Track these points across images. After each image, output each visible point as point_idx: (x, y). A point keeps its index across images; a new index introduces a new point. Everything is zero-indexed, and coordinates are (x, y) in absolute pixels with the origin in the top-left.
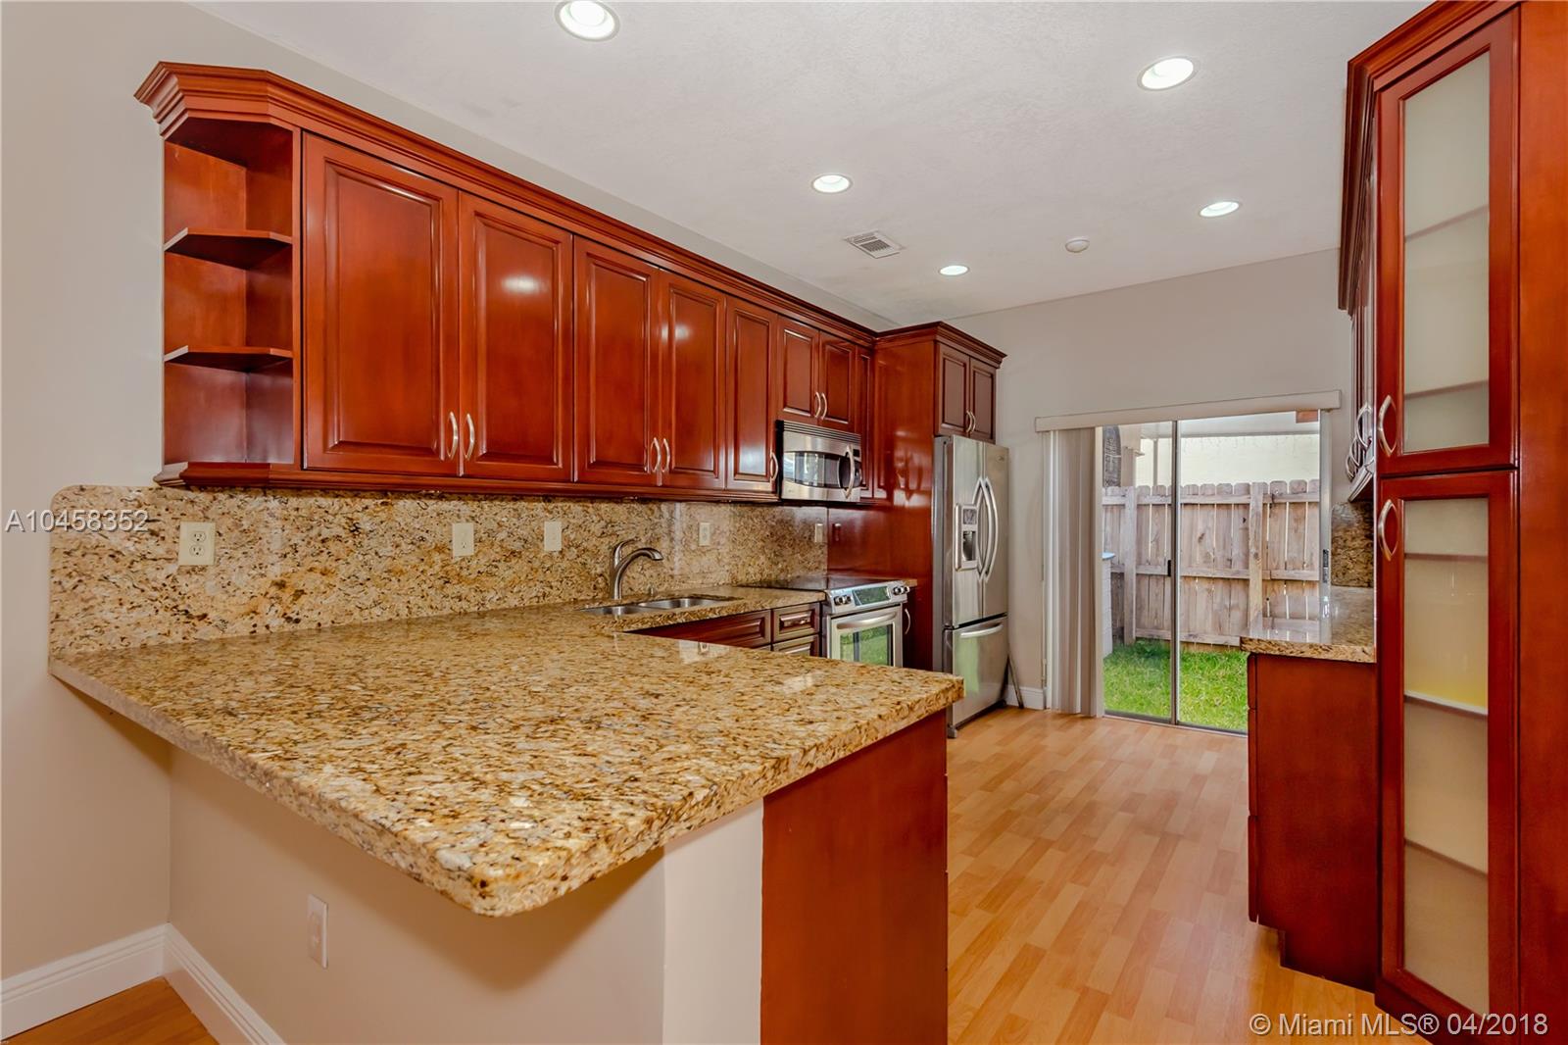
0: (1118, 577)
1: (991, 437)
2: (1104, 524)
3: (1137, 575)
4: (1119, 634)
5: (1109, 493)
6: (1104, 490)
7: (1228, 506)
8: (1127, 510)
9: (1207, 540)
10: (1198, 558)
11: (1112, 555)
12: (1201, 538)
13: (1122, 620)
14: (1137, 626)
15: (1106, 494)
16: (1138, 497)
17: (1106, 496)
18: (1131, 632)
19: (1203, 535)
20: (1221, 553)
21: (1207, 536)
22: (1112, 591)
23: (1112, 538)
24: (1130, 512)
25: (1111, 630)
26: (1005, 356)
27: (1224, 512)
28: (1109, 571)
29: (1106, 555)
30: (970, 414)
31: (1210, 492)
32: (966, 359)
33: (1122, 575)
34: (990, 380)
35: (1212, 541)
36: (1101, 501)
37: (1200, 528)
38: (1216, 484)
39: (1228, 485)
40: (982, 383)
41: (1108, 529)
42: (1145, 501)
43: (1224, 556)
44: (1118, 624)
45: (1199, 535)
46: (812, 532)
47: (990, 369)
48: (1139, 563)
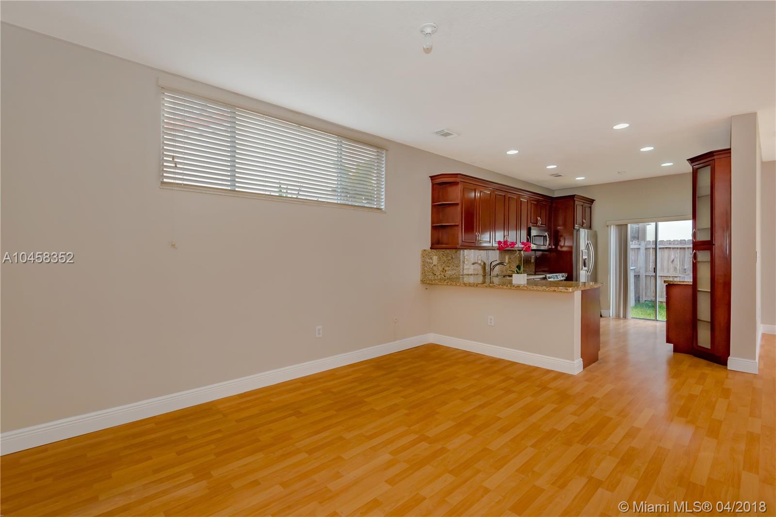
0: (637, 277)
1: (590, 227)
2: (631, 256)
3: (645, 276)
4: (638, 300)
5: (633, 243)
6: (631, 242)
7: (684, 248)
8: (641, 250)
9: (675, 262)
10: (672, 270)
11: (634, 268)
12: (673, 261)
13: (639, 293)
14: (645, 296)
15: (632, 244)
16: (646, 245)
17: (632, 245)
18: (643, 298)
19: (673, 260)
20: (681, 267)
21: (675, 260)
22: (635, 282)
23: (634, 261)
24: (642, 251)
25: (634, 297)
26: (595, 200)
27: (682, 251)
28: (633, 274)
29: (631, 268)
30: (584, 221)
31: (676, 243)
32: (583, 204)
33: (639, 276)
34: (590, 209)
35: (678, 263)
36: (630, 246)
37: (672, 257)
38: (679, 240)
39: (684, 240)
40: (588, 210)
41: (633, 258)
42: (649, 247)
43: (682, 268)
44: (637, 296)
45: (672, 260)
46: (531, 258)
47: (590, 205)
48: (646, 271)
